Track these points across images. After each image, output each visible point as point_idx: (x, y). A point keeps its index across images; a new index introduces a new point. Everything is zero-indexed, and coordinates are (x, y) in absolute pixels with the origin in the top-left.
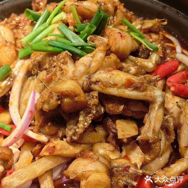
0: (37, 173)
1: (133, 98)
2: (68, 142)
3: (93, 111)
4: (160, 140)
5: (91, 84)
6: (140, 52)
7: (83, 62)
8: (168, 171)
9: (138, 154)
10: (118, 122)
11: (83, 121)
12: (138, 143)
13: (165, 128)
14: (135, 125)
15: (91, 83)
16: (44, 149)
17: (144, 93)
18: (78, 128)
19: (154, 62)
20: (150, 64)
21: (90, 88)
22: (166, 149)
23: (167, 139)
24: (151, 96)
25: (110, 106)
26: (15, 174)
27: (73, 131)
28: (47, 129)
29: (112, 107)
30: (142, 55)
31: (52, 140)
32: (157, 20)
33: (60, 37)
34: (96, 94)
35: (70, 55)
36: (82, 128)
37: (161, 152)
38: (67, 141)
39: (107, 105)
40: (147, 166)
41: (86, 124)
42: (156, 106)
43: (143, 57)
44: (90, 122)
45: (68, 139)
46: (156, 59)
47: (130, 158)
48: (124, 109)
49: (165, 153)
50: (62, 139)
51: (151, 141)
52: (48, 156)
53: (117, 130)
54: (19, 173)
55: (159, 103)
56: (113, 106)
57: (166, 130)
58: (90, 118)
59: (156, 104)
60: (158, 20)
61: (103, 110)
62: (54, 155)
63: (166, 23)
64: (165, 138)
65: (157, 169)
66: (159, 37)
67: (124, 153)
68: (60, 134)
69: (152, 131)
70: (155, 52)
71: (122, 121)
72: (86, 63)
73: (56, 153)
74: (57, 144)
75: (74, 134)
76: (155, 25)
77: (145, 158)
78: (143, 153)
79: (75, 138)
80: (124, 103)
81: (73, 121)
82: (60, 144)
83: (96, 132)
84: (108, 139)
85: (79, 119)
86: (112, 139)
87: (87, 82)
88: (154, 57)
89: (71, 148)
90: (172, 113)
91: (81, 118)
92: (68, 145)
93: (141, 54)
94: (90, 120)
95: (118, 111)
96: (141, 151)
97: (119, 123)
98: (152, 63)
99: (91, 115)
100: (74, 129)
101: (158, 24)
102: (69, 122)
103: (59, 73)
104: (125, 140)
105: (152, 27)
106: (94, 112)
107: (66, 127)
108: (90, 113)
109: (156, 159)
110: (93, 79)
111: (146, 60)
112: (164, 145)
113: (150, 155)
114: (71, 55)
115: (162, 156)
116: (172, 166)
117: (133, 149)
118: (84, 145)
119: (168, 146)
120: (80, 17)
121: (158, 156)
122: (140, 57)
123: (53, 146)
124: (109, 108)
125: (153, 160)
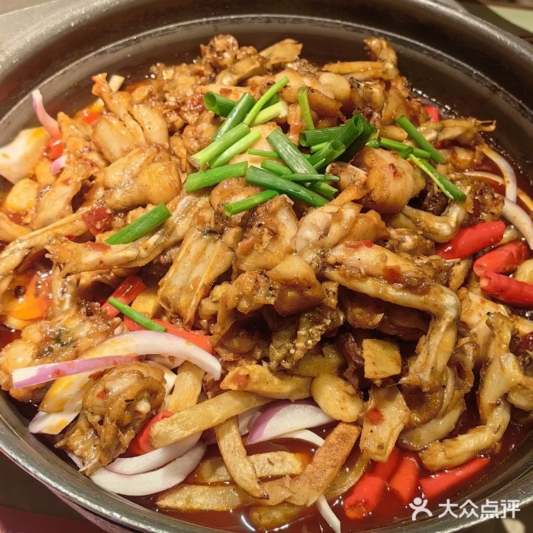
0: (214, 421)
1: (400, 303)
2: (271, 371)
3: (325, 320)
4: (444, 387)
5: (324, 268)
6: (427, 199)
7: (314, 222)
8: (451, 446)
9: (399, 409)
10: (367, 343)
11: (305, 336)
12: (400, 388)
13: (455, 364)
14: (397, 354)
15: (326, 265)
16: (227, 377)
17: (422, 298)
18: (295, 348)
19: (453, 224)
20: (444, 226)
21: (322, 274)
22: (452, 404)
23: (457, 386)
24: (436, 306)
25: (358, 311)
26: (176, 419)
27: (284, 351)
28: (236, 343)
29: (360, 314)
30: (431, 206)
31: (243, 362)
32: (474, 120)
33: (272, 158)
34: (333, 288)
35: (290, 204)
36: (302, 349)
37: (442, 410)
38: (269, 368)
39: (352, 309)
40: (412, 432)
41: (310, 342)
42: (443, 325)
43: (431, 209)
44: (319, 340)
45: (273, 364)
46: (457, 217)
47: (383, 414)
48: (382, 321)
49: (450, 411)
50: (260, 363)
51: (425, 389)
52: (234, 391)
53: (364, 360)
54: (183, 416)
55: (448, 320)
56: (362, 312)
57: (457, 368)
58: (319, 333)
59: (443, 322)
60: (475, 122)
61: (342, 319)
62: (246, 391)
63: (492, 128)
64: (453, 383)
65: (431, 439)
66: (474, 157)
67: (371, 404)
68: (258, 354)
69: (429, 370)
70: (457, 203)
71: (375, 342)
72: (319, 224)
73: (249, 388)
74: (254, 371)
75: (285, 358)
76: (468, 131)
77: (410, 418)
78: (408, 408)
79: (287, 365)
80: (384, 309)
81: (286, 334)
82: (258, 373)
83: (323, 356)
84: (345, 374)
85: (299, 332)
86: (353, 375)
87: (318, 263)
88: (455, 214)
89: (276, 381)
90: (475, 335)
91: (302, 332)
92: (271, 375)
93: (429, 204)
94: (318, 337)
95: (370, 323)
96: (405, 403)
97: (368, 346)
98: (449, 225)
99: (320, 327)
100: (286, 348)
101: (475, 130)
102: (279, 334)
103: (266, 238)
104: (378, 382)
105: (461, 135)
106: (328, 322)
107: (271, 342)
108: (319, 323)
109: (432, 421)
110: (331, 259)
111: (438, 218)
112: (450, 396)
113: (419, 413)
114: (293, 203)
115: (443, 416)
116: (461, 438)
117: (390, 398)
118: (298, 379)
119: (458, 399)
120: (314, 113)
121: (436, 416)
122: (425, 209)
123: (246, 374)
124: (354, 316)
125: (425, 422)
